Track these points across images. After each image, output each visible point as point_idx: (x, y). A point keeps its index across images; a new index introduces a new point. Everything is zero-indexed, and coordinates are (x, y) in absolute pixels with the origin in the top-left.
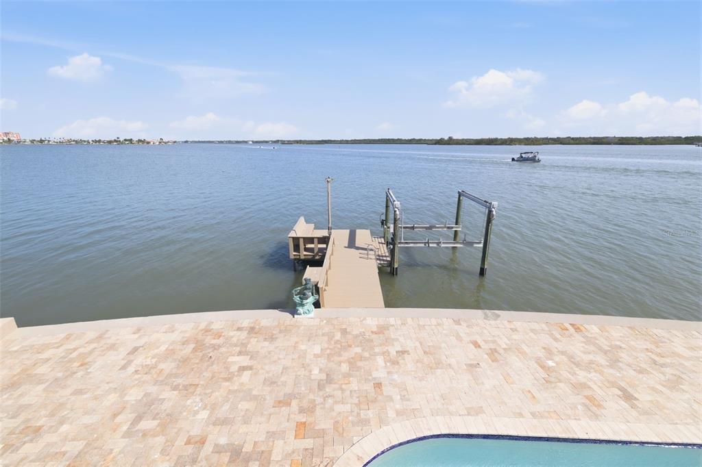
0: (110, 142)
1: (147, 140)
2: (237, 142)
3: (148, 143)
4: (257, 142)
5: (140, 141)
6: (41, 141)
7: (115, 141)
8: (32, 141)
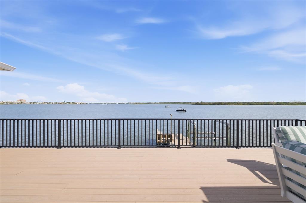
0: (61, 103)
1: (76, 102)
4: (120, 103)
5: (73, 103)
6: (34, 103)
7: (63, 103)
8: (30, 103)
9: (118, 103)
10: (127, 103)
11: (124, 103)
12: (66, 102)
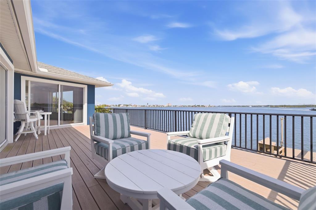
0: (193, 106)
1: (205, 105)
2: (243, 106)
3: (205, 106)
4: (254, 106)
5: (202, 106)
6: (175, 106)
8: (173, 106)
9: (252, 106)
12: (196, 105)
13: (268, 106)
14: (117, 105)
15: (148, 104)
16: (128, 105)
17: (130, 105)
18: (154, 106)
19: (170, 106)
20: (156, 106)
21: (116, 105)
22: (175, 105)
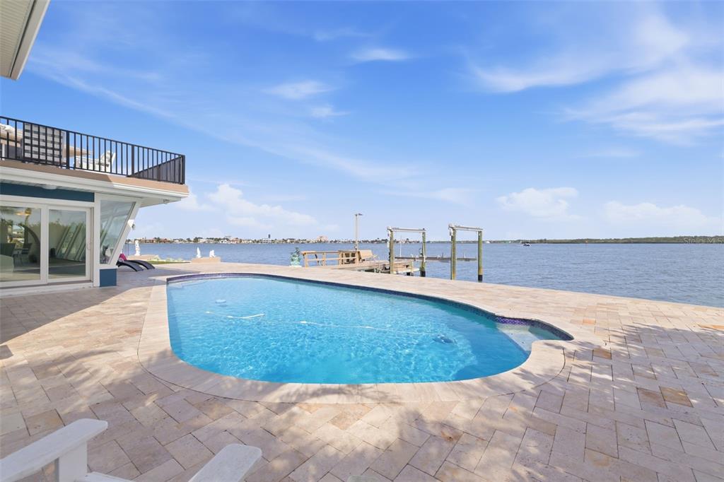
0: (373, 242)
1: (397, 240)
3: (398, 242)
4: (494, 242)
6: (336, 241)
7: (376, 241)
9: (490, 242)
10: (515, 242)
11: (505, 242)
12: (380, 240)
13: (519, 241)
14: (192, 240)
15: (269, 236)
16: (220, 239)
17: (224, 239)
18: (286, 241)
19: (323, 240)
20: (289, 241)
21: (189, 240)
22: (334, 240)
